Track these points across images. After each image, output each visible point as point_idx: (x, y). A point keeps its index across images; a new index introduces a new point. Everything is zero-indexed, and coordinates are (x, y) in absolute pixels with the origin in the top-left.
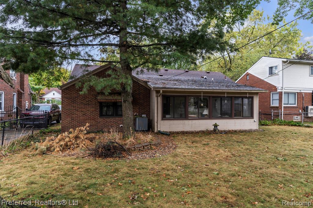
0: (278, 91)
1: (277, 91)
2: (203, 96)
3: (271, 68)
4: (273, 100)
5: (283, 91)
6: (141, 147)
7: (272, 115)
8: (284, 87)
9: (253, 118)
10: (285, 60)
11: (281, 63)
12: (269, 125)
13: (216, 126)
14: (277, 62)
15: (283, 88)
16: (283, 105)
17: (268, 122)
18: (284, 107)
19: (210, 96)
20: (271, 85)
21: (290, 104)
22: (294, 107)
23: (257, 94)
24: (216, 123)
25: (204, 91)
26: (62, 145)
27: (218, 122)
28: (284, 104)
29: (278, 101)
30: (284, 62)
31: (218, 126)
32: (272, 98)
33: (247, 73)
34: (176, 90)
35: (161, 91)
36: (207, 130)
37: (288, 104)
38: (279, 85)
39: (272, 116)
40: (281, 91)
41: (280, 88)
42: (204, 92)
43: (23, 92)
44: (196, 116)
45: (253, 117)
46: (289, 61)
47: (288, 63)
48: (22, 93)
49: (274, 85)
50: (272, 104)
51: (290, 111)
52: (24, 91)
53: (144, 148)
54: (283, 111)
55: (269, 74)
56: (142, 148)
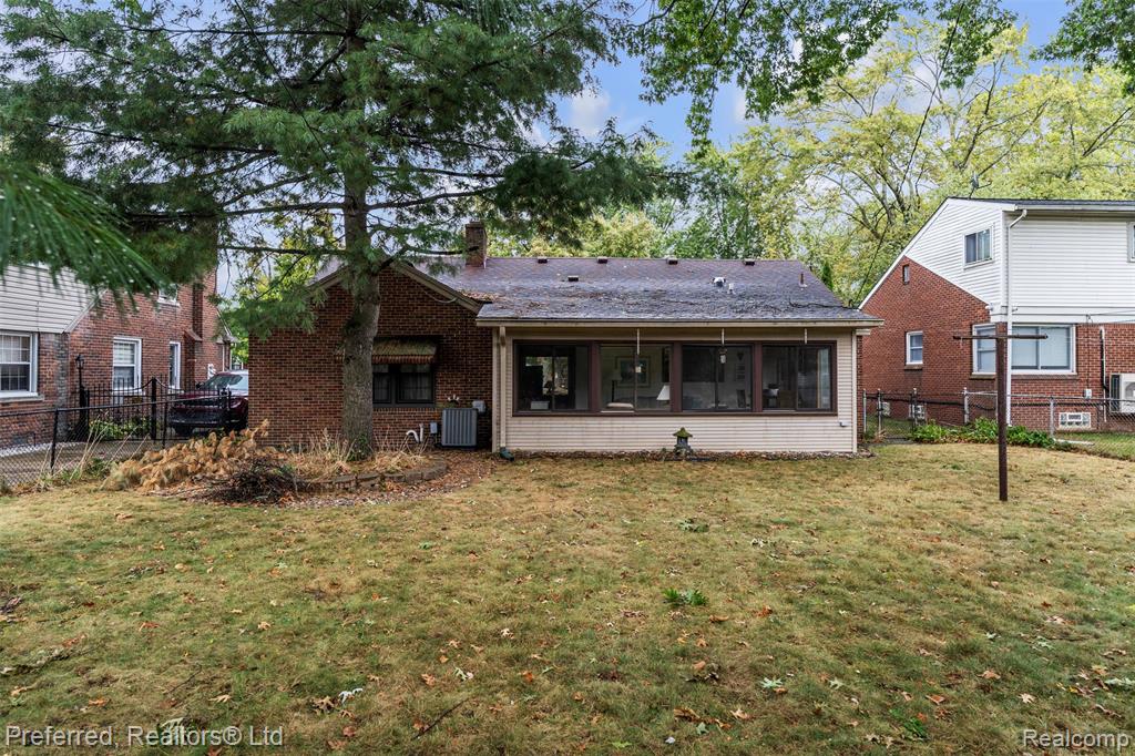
0: (994, 320)
1: (988, 321)
2: (641, 342)
3: (971, 238)
4: (980, 353)
5: (1010, 319)
6: (349, 482)
7: (963, 405)
8: (1012, 304)
9: (836, 415)
10: (1012, 208)
11: (1001, 219)
12: (938, 443)
13: (682, 437)
14: (988, 217)
15: (1010, 309)
16: (1010, 372)
17: (936, 430)
18: (1015, 379)
19: (672, 343)
20: (973, 298)
21: (1042, 368)
22: (1058, 379)
23: (849, 331)
24: (683, 429)
25: (641, 325)
26: (169, 470)
27: (692, 425)
28: (1013, 368)
29: (994, 355)
30: (1009, 215)
31: (689, 440)
32: (979, 347)
33: (905, 257)
34: (549, 325)
35: (503, 331)
36: (664, 450)
37: (1036, 368)
38: (994, 300)
39: (966, 408)
40: (1003, 320)
41: (997, 309)
42: (645, 331)
43: (199, 339)
44: (630, 405)
45: (836, 410)
46: (1025, 212)
47: (1023, 219)
48: (194, 341)
49: (981, 298)
50: (980, 367)
51: (1044, 391)
52: (201, 337)
53: (358, 486)
54: (1009, 392)
55: (968, 261)
56: (353, 484)
